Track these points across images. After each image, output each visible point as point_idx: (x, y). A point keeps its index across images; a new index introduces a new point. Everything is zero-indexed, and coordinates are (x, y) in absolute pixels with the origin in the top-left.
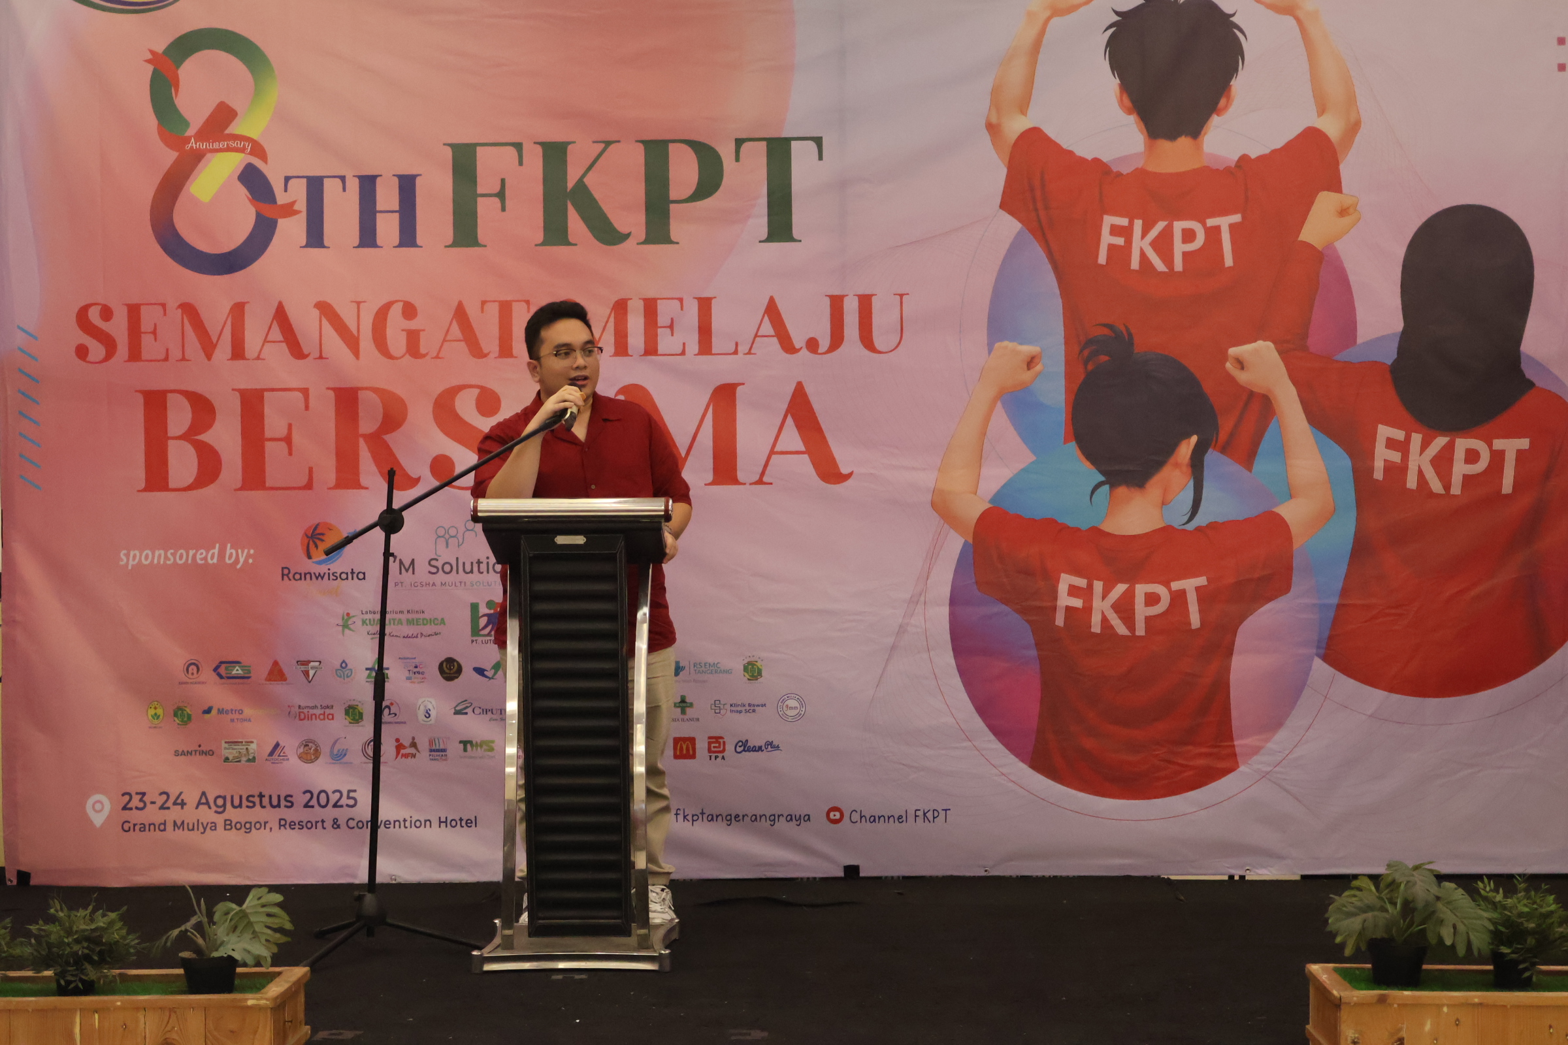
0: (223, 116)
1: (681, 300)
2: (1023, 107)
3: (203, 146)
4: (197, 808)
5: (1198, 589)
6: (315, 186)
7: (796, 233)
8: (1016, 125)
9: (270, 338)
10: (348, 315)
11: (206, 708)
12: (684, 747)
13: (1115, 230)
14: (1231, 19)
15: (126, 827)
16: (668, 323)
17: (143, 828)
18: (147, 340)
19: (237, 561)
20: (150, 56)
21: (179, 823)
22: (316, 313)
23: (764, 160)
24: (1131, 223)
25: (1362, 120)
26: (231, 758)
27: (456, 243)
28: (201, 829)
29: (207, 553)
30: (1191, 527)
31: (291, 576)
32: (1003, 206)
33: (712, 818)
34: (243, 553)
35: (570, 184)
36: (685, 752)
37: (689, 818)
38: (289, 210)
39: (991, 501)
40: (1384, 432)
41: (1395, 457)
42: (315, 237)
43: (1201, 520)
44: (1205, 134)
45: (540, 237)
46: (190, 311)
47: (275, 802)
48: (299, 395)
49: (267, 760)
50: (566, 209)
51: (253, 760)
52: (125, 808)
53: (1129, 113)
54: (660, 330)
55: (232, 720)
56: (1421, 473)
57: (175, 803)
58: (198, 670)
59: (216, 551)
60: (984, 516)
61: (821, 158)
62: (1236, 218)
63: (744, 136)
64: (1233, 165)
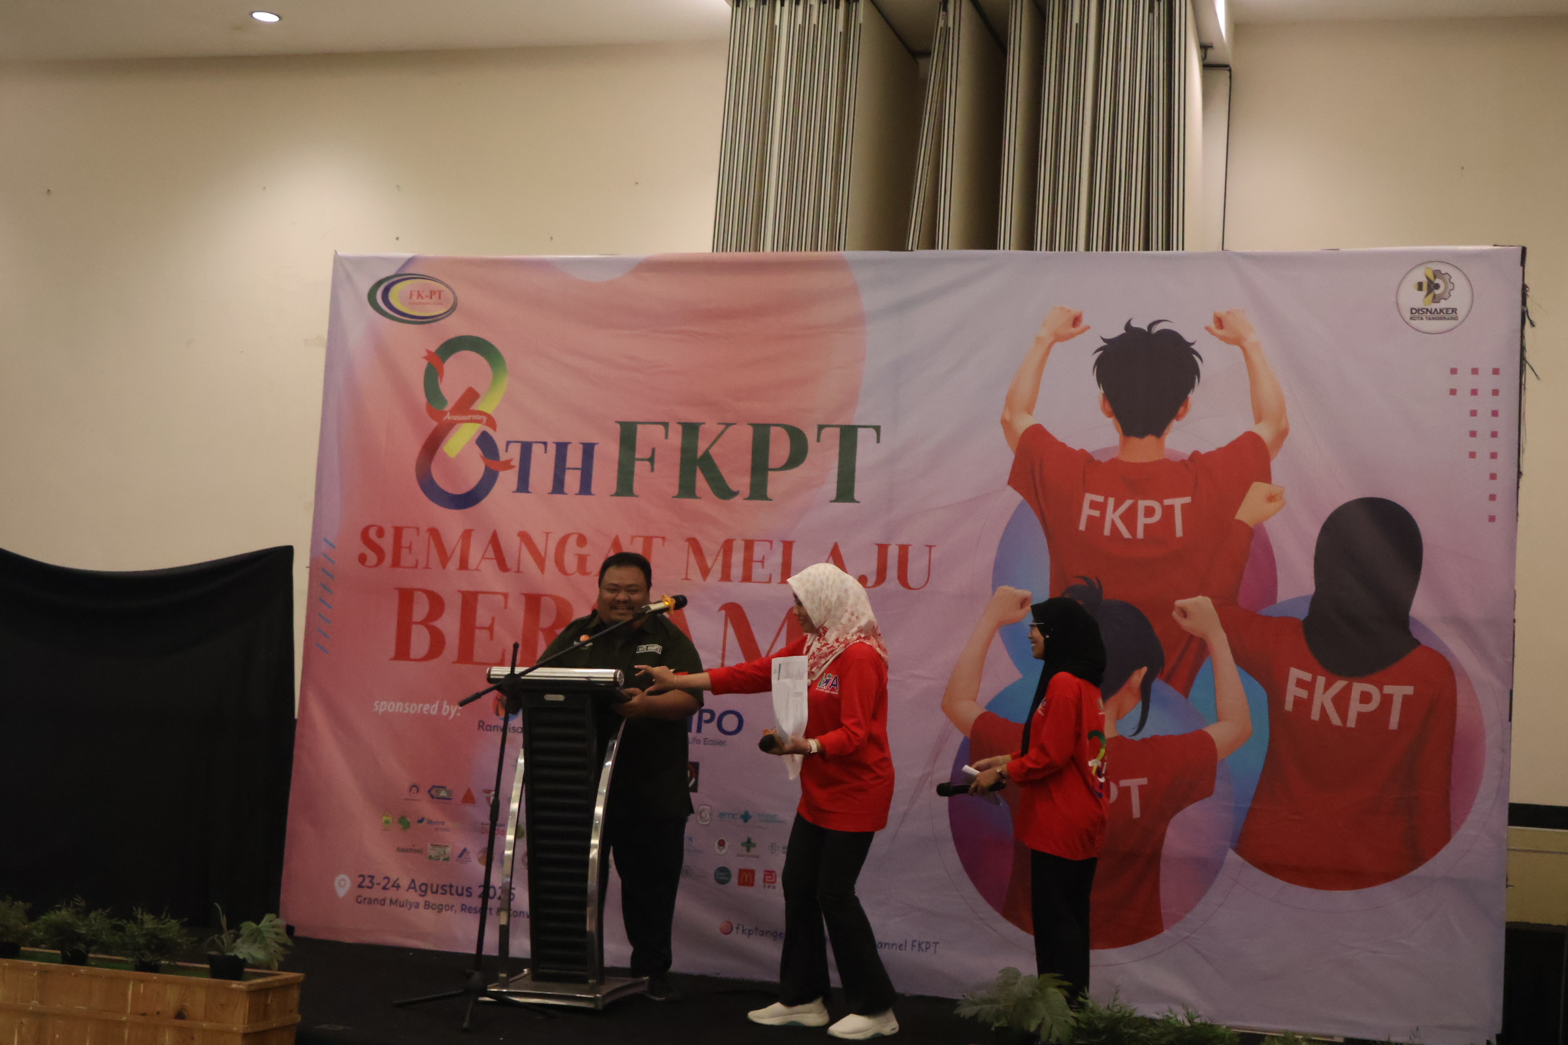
0: (471, 396)
1: (771, 542)
2: (1029, 410)
3: (456, 418)
4: (407, 891)
5: (1141, 788)
6: (526, 448)
7: (856, 496)
8: (1024, 423)
9: (486, 556)
10: (539, 542)
11: (420, 819)
12: (746, 877)
13: (1093, 505)
14: (1192, 347)
15: (359, 900)
16: (761, 559)
17: (370, 902)
18: (404, 552)
19: (450, 712)
20: (426, 354)
21: (394, 901)
22: (518, 539)
23: (837, 441)
24: (1106, 500)
25: (1291, 427)
26: (433, 856)
27: (617, 494)
28: (409, 906)
29: (431, 706)
30: (1138, 737)
31: (484, 727)
32: (1009, 483)
33: (763, 933)
34: (454, 708)
35: (700, 453)
36: (746, 880)
37: (747, 932)
38: (507, 465)
39: (986, 707)
40: (1295, 673)
41: (1304, 694)
42: (523, 485)
43: (1147, 733)
44: (1167, 434)
45: (675, 491)
46: (434, 533)
47: (460, 892)
48: (501, 598)
49: (457, 860)
50: (695, 472)
51: (446, 859)
52: (360, 886)
53: (1109, 417)
54: (754, 564)
55: (437, 829)
56: (1323, 708)
57: (393, 886)
58: (418, 791)
59: (436, 706)
60: (982, 718)
61: (878, 441)
62: (1187, 500)
63: (825, 423)
64: (1186, 459)
